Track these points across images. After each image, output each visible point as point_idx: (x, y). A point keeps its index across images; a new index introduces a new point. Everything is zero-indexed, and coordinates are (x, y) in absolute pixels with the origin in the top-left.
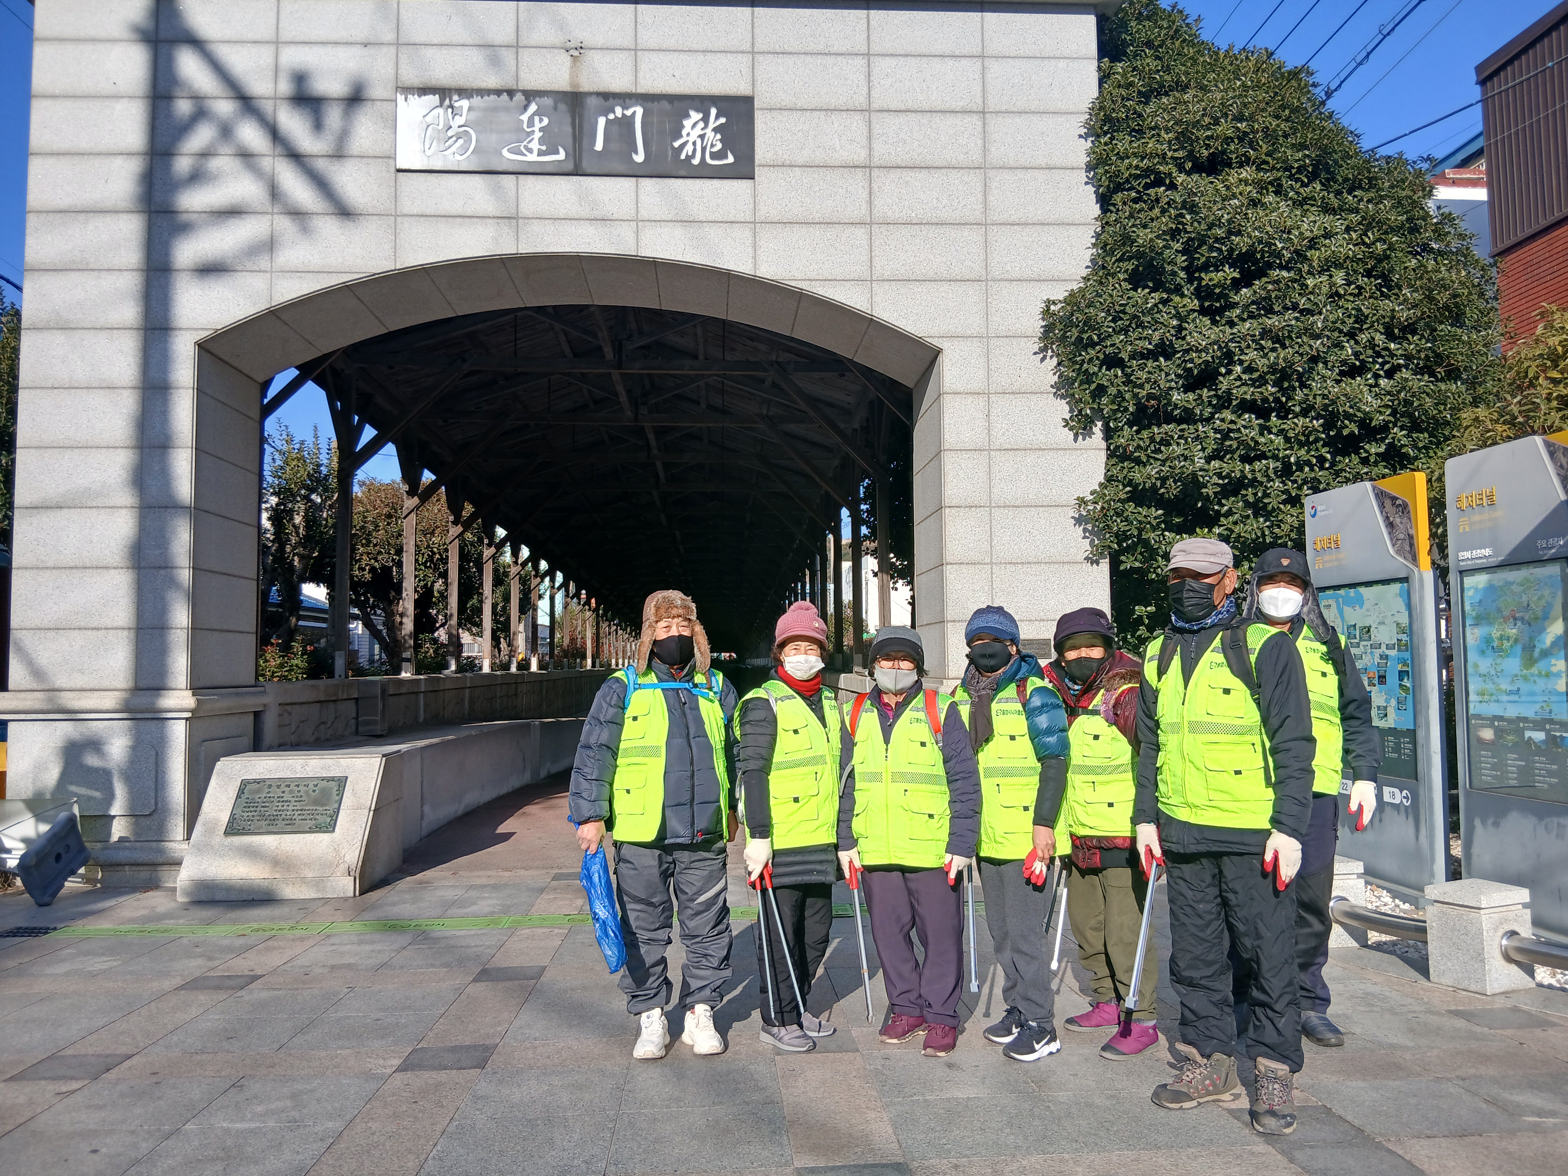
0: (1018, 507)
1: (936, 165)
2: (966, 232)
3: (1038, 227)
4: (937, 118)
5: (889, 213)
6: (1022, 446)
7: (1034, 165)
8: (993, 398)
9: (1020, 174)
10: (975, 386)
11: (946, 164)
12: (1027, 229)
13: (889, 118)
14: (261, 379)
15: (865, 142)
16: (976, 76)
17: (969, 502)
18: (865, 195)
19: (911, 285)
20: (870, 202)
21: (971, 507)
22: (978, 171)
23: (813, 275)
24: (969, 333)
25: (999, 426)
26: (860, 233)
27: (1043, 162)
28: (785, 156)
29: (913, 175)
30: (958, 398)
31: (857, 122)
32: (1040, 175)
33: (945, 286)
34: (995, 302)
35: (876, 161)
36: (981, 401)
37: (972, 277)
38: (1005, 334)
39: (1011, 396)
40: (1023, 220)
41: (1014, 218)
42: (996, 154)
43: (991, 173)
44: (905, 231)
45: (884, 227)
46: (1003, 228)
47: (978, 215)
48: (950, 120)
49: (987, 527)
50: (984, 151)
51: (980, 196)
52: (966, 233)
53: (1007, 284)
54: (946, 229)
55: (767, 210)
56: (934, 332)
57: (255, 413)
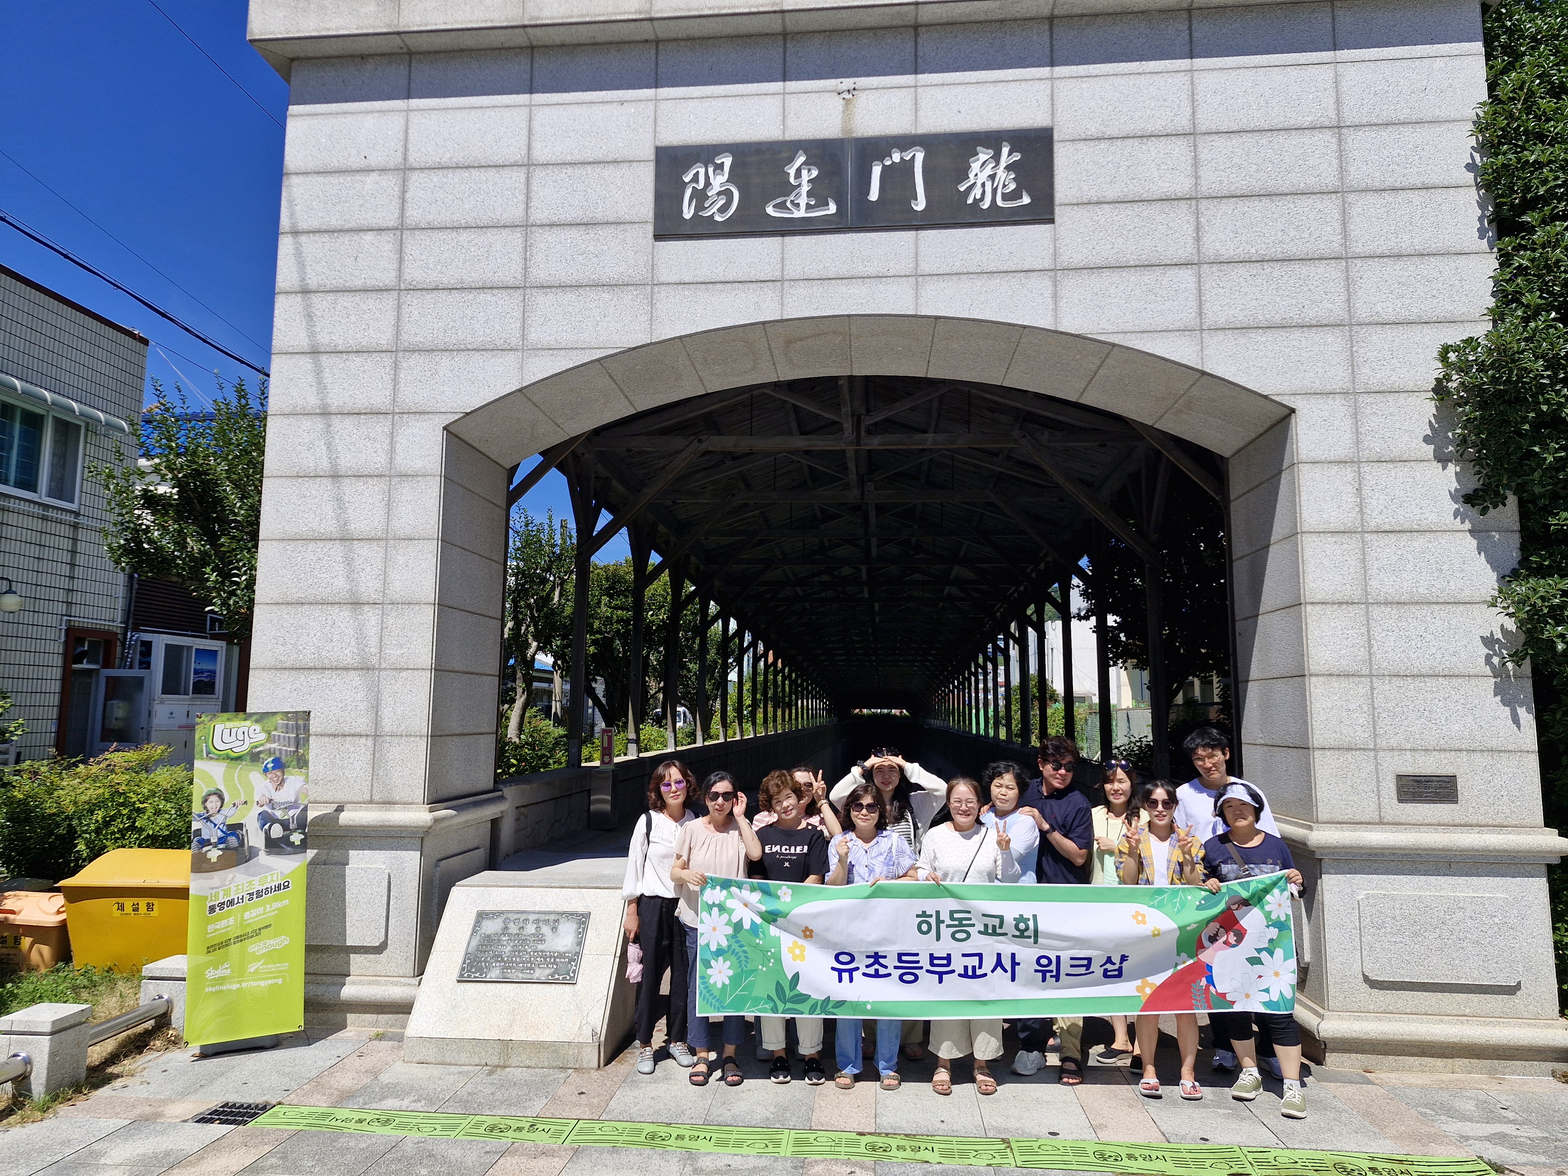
0: (1404, 603)
1: (1281, 190)
2: (1321, 268)
3: (1416, 258)
4: (1281, 137)
5: (1223, 251)
6: (1407, 526)
7: (1405, 184)
8: (1365, 468)
9: (1389, 197)
10: (1340, 452)
11: (1293, 190)
12: (1401, 263)
13: (1220, 142)
14: (508, 466)
15: (1189, 170)
16: (1328, 85)
17: (1338, 597)
18: (1191, 231)
19: (1252, 334)
20: (1198, 239)
21: (1341, 603)
22: (1334, 196)
23: (1129, 327)
24: (1329, 388)
25: (1374, 502)
26: (1186, 276)
27: (1418, 181)
28: (1092, 192)
29: (1251, 204)
30: (1317, 468)
31: (1179, 148)
32: (1416, 197)
33: (1297, 334)
34: (1362, 351)
35: (1204, 190)
36: (1349, 473)
37: (1332, 320)
38: (1377, 389)
39: (1391, 466)
40: (1396, 251)
41: (1383, 249)
42: (1357, 174)
43: (1351, 198)
44: (1242, 270)
45: (1215, 268)
46: (1370, 262)
47: (1336, 247)
48: (1295, 138)
49: (1364, 630)
50: (1341, 173)
51: (1338, 226)
52: (1321, 270)
53: (1379, 328)
54: (1296, 266)
55: (1071, 255)
56: (1285, 388)
57: (501, 501)
